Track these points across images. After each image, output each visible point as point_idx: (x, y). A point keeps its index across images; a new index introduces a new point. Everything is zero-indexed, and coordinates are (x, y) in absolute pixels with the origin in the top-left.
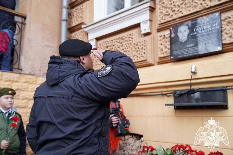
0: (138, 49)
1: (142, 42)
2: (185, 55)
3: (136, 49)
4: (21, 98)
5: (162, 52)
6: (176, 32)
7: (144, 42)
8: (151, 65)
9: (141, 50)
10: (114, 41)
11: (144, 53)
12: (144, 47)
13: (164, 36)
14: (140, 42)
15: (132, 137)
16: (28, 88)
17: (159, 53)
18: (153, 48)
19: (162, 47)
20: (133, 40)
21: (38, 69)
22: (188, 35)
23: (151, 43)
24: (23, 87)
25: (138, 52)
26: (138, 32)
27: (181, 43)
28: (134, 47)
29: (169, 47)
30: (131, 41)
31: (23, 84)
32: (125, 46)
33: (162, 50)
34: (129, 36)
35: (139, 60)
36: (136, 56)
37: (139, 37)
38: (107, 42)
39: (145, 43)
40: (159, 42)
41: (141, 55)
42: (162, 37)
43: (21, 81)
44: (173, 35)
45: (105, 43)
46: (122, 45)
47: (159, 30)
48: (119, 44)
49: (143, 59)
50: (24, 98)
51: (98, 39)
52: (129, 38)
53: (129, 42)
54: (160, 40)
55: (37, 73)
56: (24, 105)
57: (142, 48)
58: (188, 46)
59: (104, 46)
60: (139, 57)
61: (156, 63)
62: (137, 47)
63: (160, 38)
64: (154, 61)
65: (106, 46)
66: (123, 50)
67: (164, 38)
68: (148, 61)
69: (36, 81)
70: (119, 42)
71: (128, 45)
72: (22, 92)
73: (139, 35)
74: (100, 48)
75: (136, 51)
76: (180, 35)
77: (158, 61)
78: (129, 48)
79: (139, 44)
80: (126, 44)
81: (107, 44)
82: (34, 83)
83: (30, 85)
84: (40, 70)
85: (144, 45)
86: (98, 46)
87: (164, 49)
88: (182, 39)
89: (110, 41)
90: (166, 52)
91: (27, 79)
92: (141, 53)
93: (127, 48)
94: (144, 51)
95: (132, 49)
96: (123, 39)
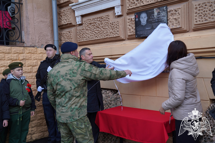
0: (113, 28)
1: (116, 22)
2: (145, 35)
3: (112, 27)
4: (26, 65)
5: (130, 31)
6: (139, 18)
7: (117, 22)
8: (123, 40)
9: (115, 29)
10: (95, 19)
11: (118, 31)
12: (117, 27)
13: (131, 19)
14: (114, 22)
15: (111, 92)
16: (31, 57)
17: (128, 32)
18: (124, 27)
19: (130, 27)
20: (110, 20)
21: (37, 41)
22: (147, 21)
23: (123, 24)
24: (27, 57)
25: (114, 30)
26: (113, 14)
27: (142, 26)
28: (110, 25)
29: (134, 28)
30: (108, 21)
31: (27, 55)
32: (104, 24)
33: (130, 30)
34: (106, 17)
35: (115, 36)
36: (112, 33)
37: (114, 18)
38: (90, 20)
39: (118, 24)
40: (128, 24)
41: (115, 32)
42: (130, 20)
43: (26, 52)
44: (137, 20)
45: (88, 21)
46: (101, 23)
47: (128, 14)
48: (99, 22)
49: (117, 35)
50: (29, 65)
51: (83, 16)
52: (106, 18)
53: (107, 22)
54: (129, 22)
55: (36, 45)
56: (29, 70)
57: (116, 27)
58: (146, 29)
59: (88, 23)
60: (114, 34)
61: (127, 39)
62: (112, 26)
63: (128, 21)
64: (125, 37)
65: (89, 23)
66: (103, 27)
67: (131, 21)
68: (121, 37)
69: (36, 51)
70: (99, 21)
71: (106, 24)
72: (27, 61)
73: (114, 16)
74: (85, 24)
75: (112, 28)
76: (142, 20)
77: (127, 37)
78: (106, 26)
79: (114, 24)
80: (104, 23)
81: (90, 21)
82: (35, 53)
83: (32, 55)
84: (38, 42)
85: (117, 25)
86: (83, 22)
87: (131, 30)
88: (143, 23)
89: (92, 19)
90: (133, 32)
91: (29, 50)
92: (115, 31)
93: (105, 26)
94: (117, 30)
95: (109, 27)
96: (102, 19)
